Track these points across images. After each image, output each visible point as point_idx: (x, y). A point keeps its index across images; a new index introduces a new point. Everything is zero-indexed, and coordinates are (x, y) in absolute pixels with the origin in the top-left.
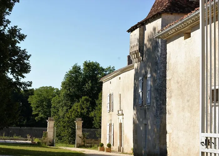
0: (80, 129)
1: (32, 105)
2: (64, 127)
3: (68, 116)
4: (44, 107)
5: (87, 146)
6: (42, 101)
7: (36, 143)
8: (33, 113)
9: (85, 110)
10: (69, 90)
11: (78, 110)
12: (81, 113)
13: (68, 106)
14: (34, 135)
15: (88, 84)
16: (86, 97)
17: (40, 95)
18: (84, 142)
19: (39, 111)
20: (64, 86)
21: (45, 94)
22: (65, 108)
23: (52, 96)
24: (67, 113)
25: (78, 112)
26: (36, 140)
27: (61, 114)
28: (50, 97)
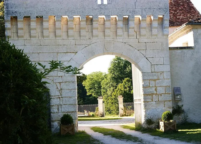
0: (121, 103)
1: (86, 88)
2: (112, 103)
3: (115, 94)
4: (95, 89)
5: (128, 115)
6: (94, 84)
7: (91, 115)
8: (87, 94)
9: (128, 89)
10: (114, 74)
11: (122, 89)
12: (124, 91)
13: (114, 87)
14: (89, 110)
15: (128, 68)
16: (127, 78)
17: (92, 79)
18: (125, 112)
19: (92, 92)
20: (110, 71)
21: (95, 78)
22: (112, 88)
23: (102, 79)
24: (114, 92)
25: (122, 91)
26: (91, 114)
27: (109, 93)
28: (100, 80)
